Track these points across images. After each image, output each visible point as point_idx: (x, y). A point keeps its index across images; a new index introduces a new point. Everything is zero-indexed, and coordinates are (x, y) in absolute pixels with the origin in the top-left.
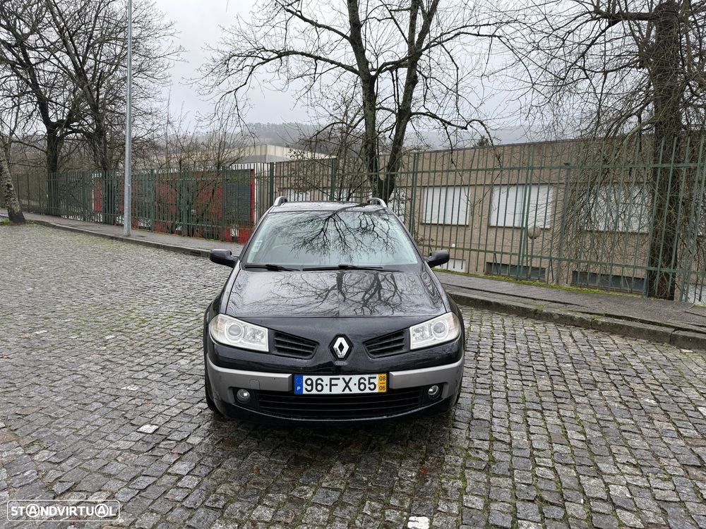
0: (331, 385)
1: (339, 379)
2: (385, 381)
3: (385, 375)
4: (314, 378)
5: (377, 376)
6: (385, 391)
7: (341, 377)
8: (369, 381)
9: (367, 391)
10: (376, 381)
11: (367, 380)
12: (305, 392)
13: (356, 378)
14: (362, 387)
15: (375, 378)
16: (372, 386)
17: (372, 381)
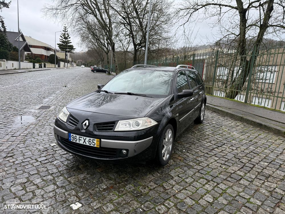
0: (79, 140)
1: (82, 138)
2: (99, 143)
3: (99, 140)
4: (74, 135)
5: (96, 139)
6: (99, 147)
7: (83, 137)
8: (93, 141)
9: (92, 145)
10: (95, 142)
11: (92, 140)
12: (72, 141)
13: (88, 139)
14: (90, 143)
15: (95, 140)
16: (94, 144)
17: (94, 141)
